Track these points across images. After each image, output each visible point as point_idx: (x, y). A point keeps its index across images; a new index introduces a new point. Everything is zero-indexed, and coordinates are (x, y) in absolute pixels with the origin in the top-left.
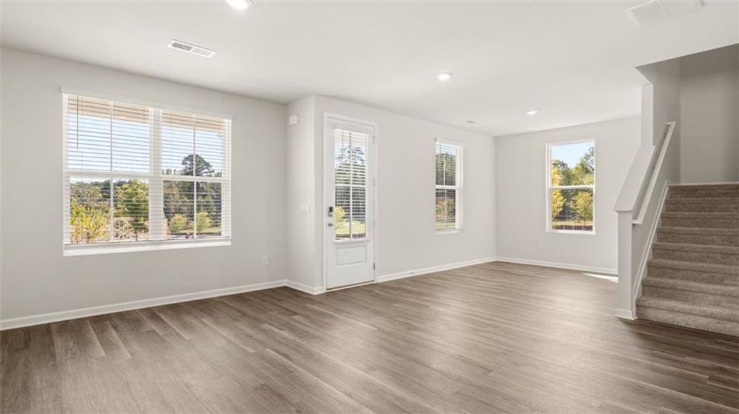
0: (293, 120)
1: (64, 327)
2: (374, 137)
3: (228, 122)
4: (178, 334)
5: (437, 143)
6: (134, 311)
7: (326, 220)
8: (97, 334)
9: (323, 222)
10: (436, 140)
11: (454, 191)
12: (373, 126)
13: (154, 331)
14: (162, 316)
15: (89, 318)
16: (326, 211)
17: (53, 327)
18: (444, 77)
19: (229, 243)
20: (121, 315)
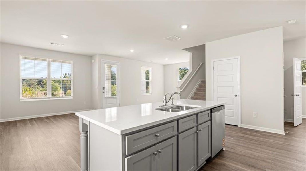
0: (93, 61)
1: (20, 121)
2: (119, 66)
3: (72, 62)
4: (53, 122)
5: (142, 67)
6: (42, 117)
7: (102, 91)
8: (30, 122)
9: (101, 91)
10: (141, 66)
11: (149, 82)
12: (119, 63)
13: (46, 121)
14: (50, 118)
15: (28, 119)
16: (102, 88)
17: (17, 121)
18: (132, 51)
19: (73, 98)
20: (38, 118)
